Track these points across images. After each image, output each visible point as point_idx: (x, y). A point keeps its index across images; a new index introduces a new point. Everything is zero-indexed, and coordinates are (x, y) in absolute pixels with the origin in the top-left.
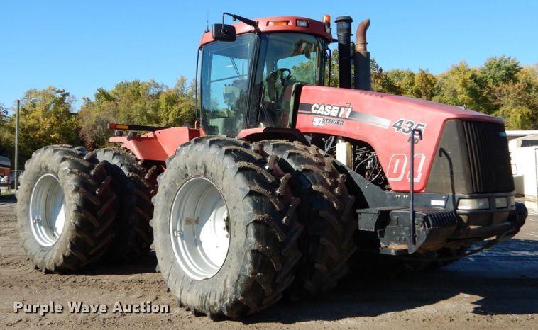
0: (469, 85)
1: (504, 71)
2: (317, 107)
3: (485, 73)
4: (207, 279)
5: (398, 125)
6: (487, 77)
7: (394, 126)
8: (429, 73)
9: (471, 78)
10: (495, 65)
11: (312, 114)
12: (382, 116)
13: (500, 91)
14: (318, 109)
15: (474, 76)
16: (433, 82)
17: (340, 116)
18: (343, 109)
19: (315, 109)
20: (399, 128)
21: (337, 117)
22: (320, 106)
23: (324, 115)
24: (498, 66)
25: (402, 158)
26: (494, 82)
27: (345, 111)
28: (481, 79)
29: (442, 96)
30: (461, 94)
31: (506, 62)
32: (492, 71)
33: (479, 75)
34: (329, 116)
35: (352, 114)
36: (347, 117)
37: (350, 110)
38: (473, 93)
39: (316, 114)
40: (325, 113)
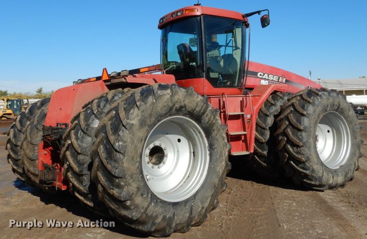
2: (262, 74)
11: (258, 77)
12: (301, 83)
14: (263, 76)
17: (280, 81)
18: (281, 78)
19: (260, 75)
21: (278, 81)
22: (264, 74)
23: (268, 79)
27: (282, 79)
34: (272, 80)
35: (287, 81)
36: (284, 82)
37: (285, 79)
39: (262, 78)
40: (269, 79)
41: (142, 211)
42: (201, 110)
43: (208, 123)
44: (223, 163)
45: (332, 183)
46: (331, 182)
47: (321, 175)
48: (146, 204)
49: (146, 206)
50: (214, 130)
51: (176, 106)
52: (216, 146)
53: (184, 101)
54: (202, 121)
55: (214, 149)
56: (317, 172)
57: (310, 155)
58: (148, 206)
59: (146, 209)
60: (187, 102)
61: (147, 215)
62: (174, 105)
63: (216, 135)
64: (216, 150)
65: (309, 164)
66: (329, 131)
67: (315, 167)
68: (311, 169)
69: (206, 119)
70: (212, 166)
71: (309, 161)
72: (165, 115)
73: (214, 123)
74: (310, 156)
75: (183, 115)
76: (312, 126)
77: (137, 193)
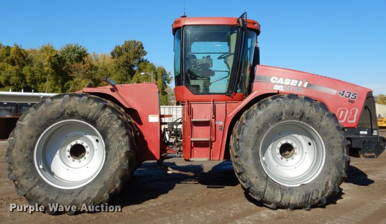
0: (53, 61)
1: (77, 54)
3: (64, 54)
4: (303, 185)
5: (342, 93)
6: (66, 57)
7: (340, 93)
8: (22, 48)
9: (55, 56)
10: (72, 50)
11: (271, 83)
13: (74, 67)
14: (277, 80)
15: (56, 55)
16: (25, 55)
18: (301, 82)
19: (274, 80)
20: (342, 95)
24: (74, 50)
25: (345, 110)
26: (70, 61)
27: (303, 83)
28: (61, 58)
29: (31, 66)
30: (46, 66)
31: (78, 48)
32: (70, 54)
33: (60, 55)
34: (289, 85)
36: (305, 87)
37: (307, 83)
38: (54, 66)
40: (285, 83)
41: (27, 190)
42: (94, 115)
43: (102, 127)
44: (117, 163)
45: (281, 202)
46: (278, 199)
47: (262, 190)
48: (30, 186)
49: (30, 187)
50: (109, 133)
51: (67, 111)
52: (111, 147)
53: (75, 108)
54: (98, 125)
55: (109, 150)
56: (256, 186)
57: (247, 166)
58: (32, 187)
59: (30, 189)
60: (78, 108)
61: (30, 194)
62: (65, 111)
63: (111, 138)
64: (111, 150)
65: (246, 176)
66: (310, 144)
67: (253, 180)
68: (248, 182)
69: (100, 123)
70: (107, 164)
71: (245, 173)
72: (58, 119)
73: (109, 127)
74: (246, 168)
75: (78, 119)
76: (251, 135)
77: (23, 176)
